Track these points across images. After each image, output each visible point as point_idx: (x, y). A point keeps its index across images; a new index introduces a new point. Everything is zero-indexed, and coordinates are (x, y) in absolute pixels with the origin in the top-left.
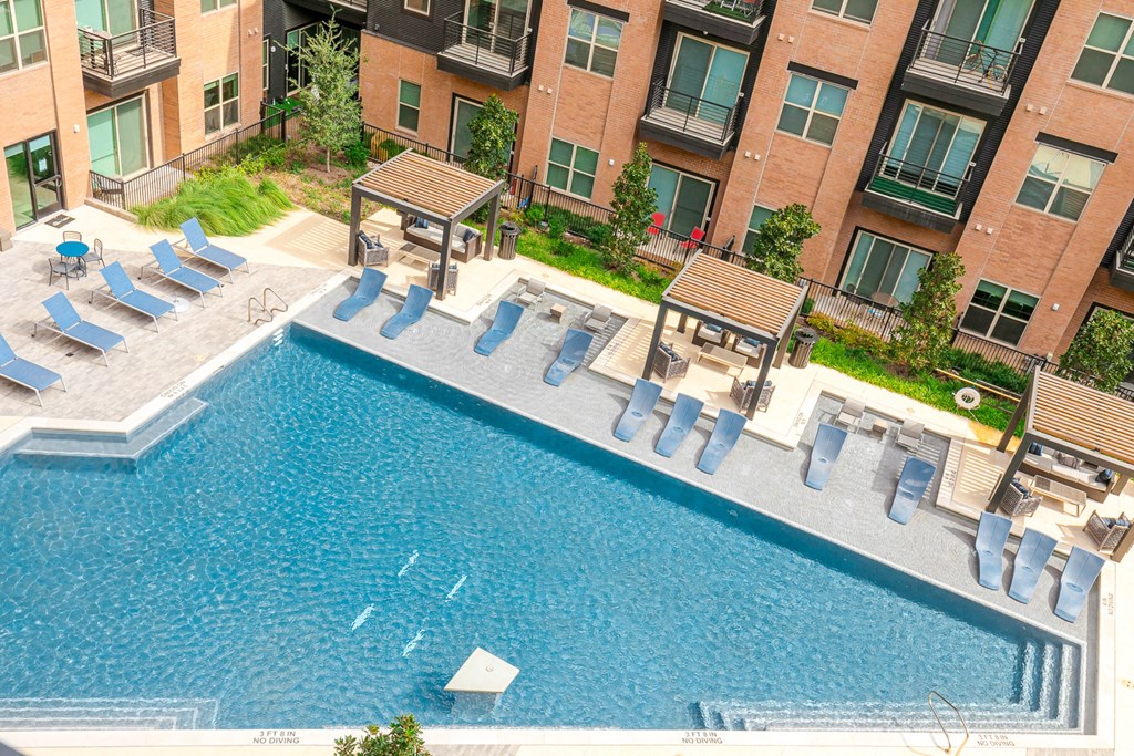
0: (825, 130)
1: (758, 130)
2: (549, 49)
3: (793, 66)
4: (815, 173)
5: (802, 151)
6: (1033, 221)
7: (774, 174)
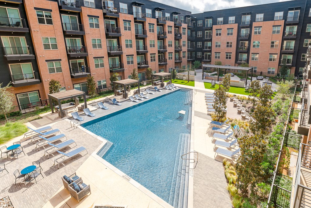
0: (102, 65)
1: (93, 69)
2: (45, 72)
3: (94, 58)
4: (104, 72)
5: (100, 70)
6: (130, 66)
7: (98, 75)
